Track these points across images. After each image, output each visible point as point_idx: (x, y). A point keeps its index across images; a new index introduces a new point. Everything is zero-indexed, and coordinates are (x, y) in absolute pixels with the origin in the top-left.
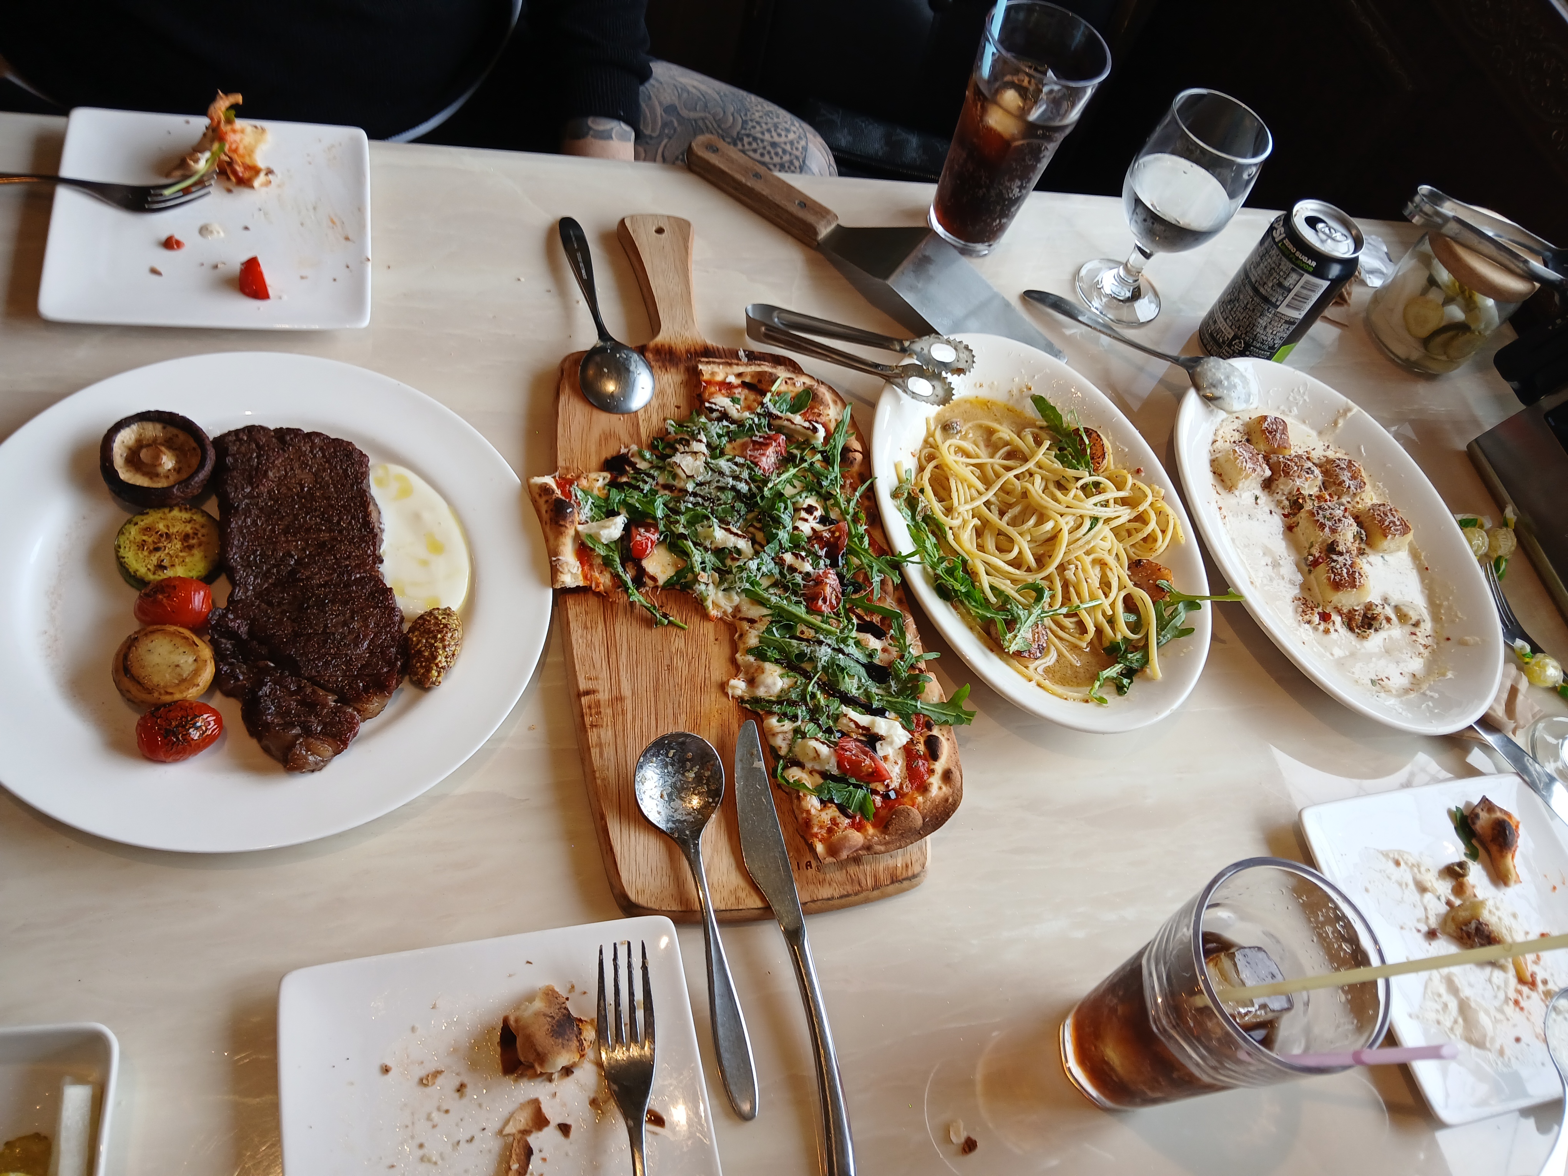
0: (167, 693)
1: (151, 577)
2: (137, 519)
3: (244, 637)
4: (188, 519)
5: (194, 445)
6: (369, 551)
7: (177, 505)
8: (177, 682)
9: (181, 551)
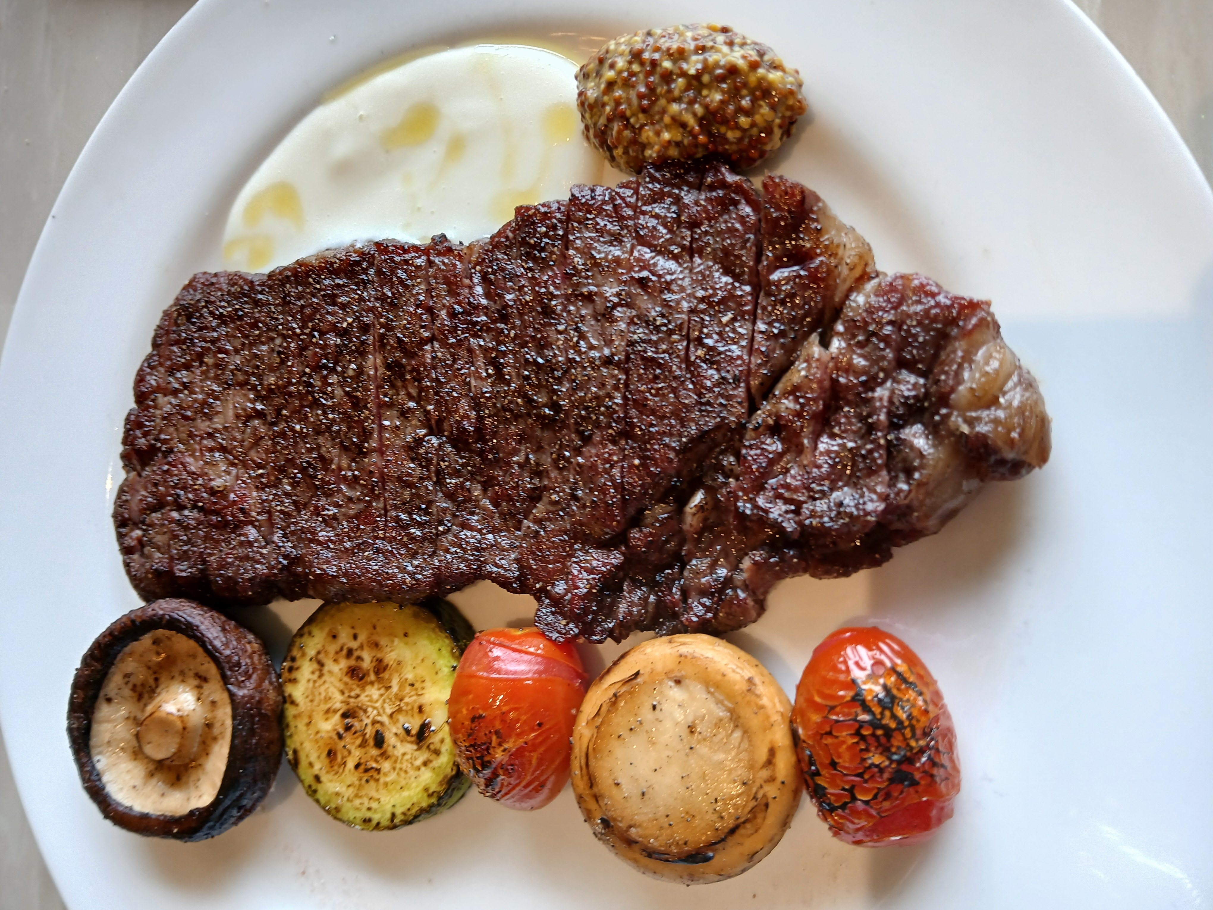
4: (315, 666)
6: (419, 262)
7: (280, 689)
8: (737, 734)
9: (388, 688)
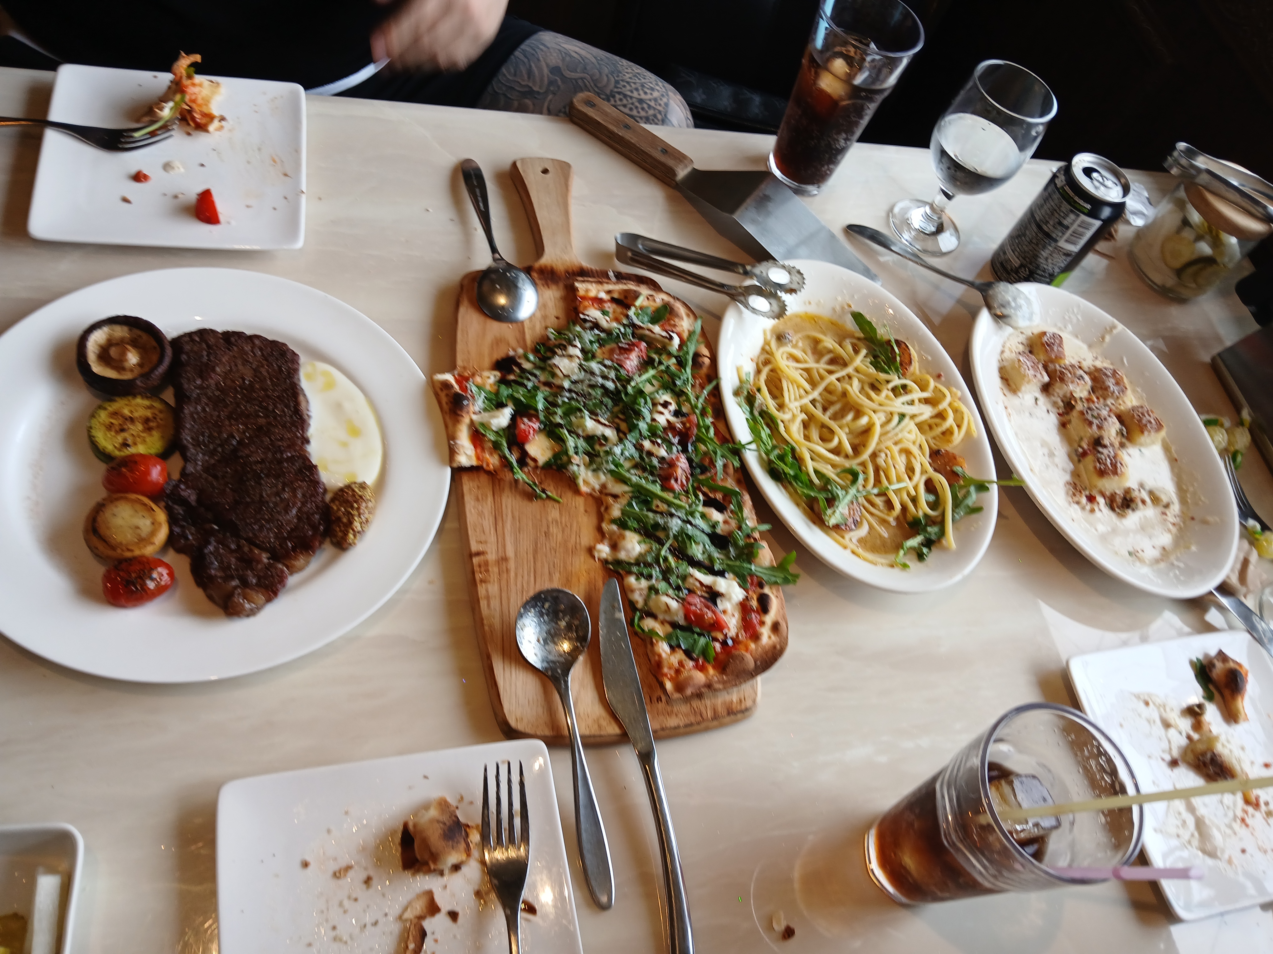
0: (129, 550)
1: (117, 453)
2: (106, 405)
3: (194, 503)
4: (149, 406)
5: (154, 343)
6: (298, 434)
7: (139, 394)
8: (136, 541)
9: (142, 432)
